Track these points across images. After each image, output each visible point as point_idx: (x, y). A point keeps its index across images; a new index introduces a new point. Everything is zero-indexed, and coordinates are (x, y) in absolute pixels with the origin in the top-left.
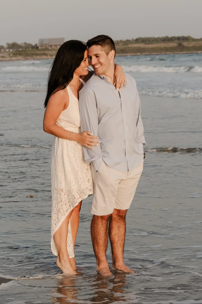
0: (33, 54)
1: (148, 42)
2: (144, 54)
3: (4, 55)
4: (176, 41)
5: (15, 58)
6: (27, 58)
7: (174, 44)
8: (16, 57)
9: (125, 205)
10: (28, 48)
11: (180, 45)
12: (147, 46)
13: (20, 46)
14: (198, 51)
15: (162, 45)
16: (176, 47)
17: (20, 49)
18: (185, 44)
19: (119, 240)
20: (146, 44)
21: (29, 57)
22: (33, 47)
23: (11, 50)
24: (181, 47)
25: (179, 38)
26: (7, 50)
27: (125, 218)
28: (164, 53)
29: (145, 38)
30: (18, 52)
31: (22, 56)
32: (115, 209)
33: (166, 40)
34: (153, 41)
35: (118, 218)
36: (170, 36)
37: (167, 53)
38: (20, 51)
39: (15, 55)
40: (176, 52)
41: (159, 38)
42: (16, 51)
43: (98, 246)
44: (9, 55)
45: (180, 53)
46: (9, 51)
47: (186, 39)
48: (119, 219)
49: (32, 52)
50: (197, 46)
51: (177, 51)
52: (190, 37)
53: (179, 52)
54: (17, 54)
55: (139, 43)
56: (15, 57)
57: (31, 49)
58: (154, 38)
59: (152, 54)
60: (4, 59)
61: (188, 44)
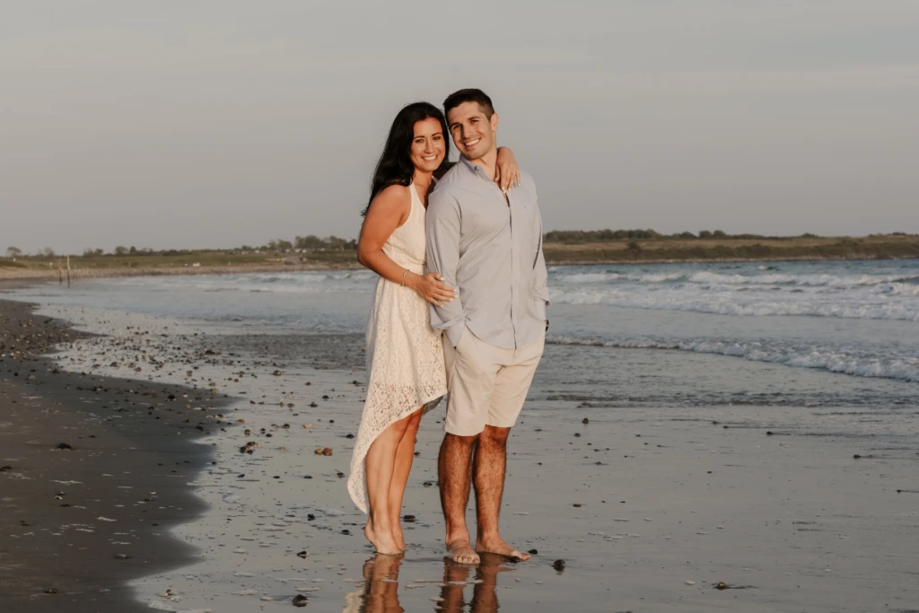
0: (346, 260)
1: (571, 240)
2: (562, 262)
3: (291, 259)
4: (626, 239)
5: (311, 266)
6: (335, 265)
7: (621, 245)
8: (315, 264)
9: (507, 420)
10: (338, 246)
11: (633, 246)
12: (569, 247)
13: (322, 244)
14: (668, 258)
15: (599, 246)
16: (625, 250)
17: (323, 250)
18: (643, 245)
19: (490, 489)
20: (566, 244)
21: (338, 265)
22: (347, 246)
23: (304, 251)
24: (635, 250)
25: (630, 234)
26: (297, 251)
27: (505, 445)
28: (601, 262)
29: (565, 233)
30: (317, 255)
31: (327, 263)
32: (486, 425)
33: (606, 236)
34: (581, 238)
35: (492, 443)
36: (614, 228)
37: (607, 262)
38: (322, 253)
39: (312, 259)
40: (624, 261)
41: (592, 232)
42: (314, 253)
43: (450, 496)
44: (301, 259)
45: (633, 262)
46: (301, 252)
47: (646, 235)
48: (493, 446)
49: (345, 255)
50: (666, 249)
51: (626, 259)
52: (652, 231)
53: (630, 260)
54: (314, 259)
55: (555, 241)
56: (311, 263)
57: (343, 249)
58: (582, 232)
59: (578, 263)
60: (291, 267)
61: (649, 245)
